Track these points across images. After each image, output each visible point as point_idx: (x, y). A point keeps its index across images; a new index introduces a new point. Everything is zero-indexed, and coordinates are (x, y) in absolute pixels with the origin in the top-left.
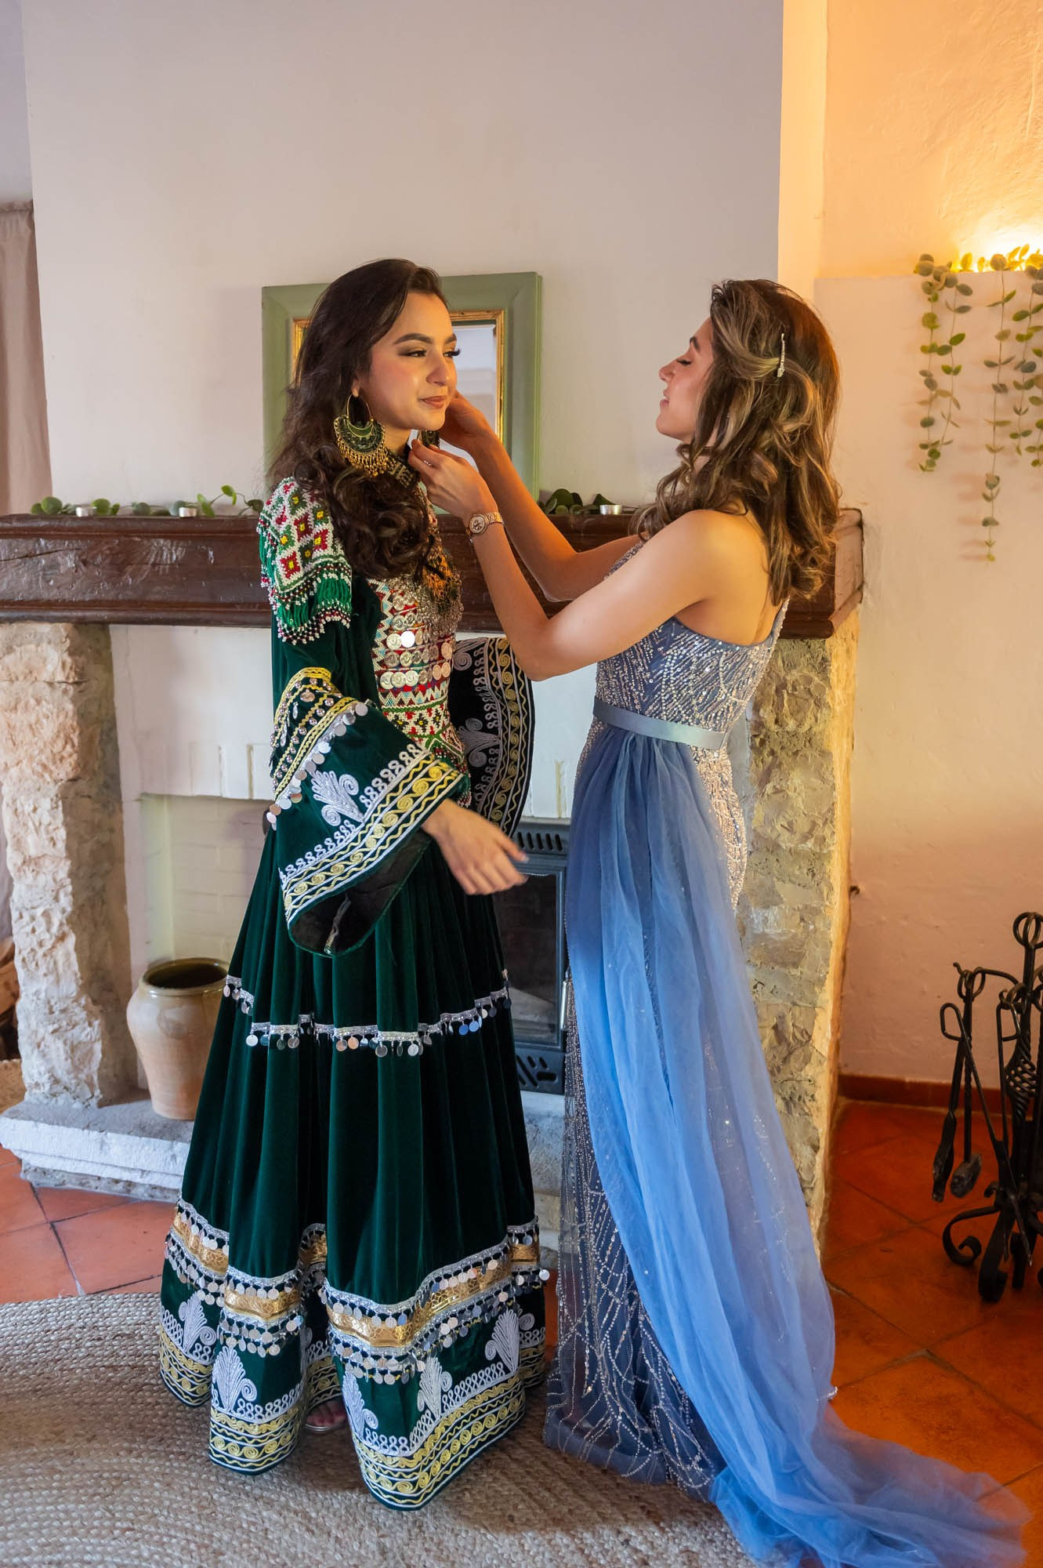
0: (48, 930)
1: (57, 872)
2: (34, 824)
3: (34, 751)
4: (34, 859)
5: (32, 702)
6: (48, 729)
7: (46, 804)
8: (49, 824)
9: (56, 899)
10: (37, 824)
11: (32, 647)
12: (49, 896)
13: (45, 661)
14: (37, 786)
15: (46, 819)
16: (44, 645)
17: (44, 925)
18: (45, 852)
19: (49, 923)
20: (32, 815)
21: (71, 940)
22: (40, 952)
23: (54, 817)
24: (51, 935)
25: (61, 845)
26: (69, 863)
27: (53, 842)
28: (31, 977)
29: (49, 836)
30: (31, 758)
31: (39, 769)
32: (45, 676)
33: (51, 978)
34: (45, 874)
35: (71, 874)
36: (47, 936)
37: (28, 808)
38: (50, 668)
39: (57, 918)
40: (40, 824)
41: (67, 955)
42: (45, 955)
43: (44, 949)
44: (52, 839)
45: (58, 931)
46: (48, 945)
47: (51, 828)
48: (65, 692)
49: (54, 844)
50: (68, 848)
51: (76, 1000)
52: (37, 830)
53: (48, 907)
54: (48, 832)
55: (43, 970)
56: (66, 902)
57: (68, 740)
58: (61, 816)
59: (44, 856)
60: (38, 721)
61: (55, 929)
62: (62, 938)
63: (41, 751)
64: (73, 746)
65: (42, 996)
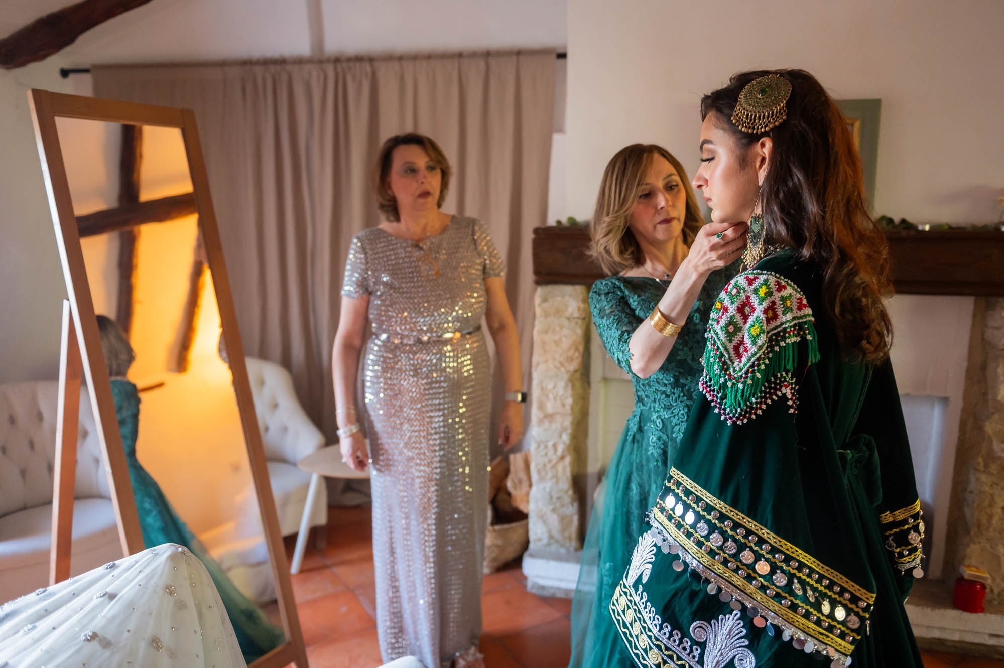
0: (555, 454)
1: (564, 421)
2: (553, 395)
3: (556, 355)
4: (551, 414)
5: (558, 329)
6: (566, 343)
7: (562, 384)
8: (563, 395)
9: (560, 436)
10: (555, 395)
11: (559, 299)
12: (557, 435)
13: (567, 306)
14: (557, 375)
15: (561, 392)
16: (567, 298)
17: (553, 450)
18: (558, 410)
19: (556, 450)
20: (553, 390)
21: (568, 460)
22: (549, 466)
23: (566, 392)
24: (556, 456)
25: (568, 407)
26: (571, 416)
27: (563, 405)
28: (542, 479)
30: (554, 359)
31: (558, 365)
32: (567, 314)
33: (554, 480)
34: (556, 423)
35: (572, 423)
36: (554, 457)
37: (550, 386)
38: (570, 310)
39: (561, 448)
40: (557, 395)
41: (564, 468)
42: (551, 467)
43: (551, 464)
44: (563, 403)
45: (561, 454)
46: (554, 462)
47: (564, 397)
48: (577, 323)
49: (564, 407)
50: (572, 409)
51: (567, 492)
52: (555, 399)
53: (556, 441)
54: (562, 400)
55: (549, 476)
56: (566, 438)
57: (577, 349)
58: (570, 391)
59: (557, 413)
60: (560, 339)
61: (559, 453)
62: (562, 458)
63: (561, 355)
64: (579, 352)
65: (548, 490)
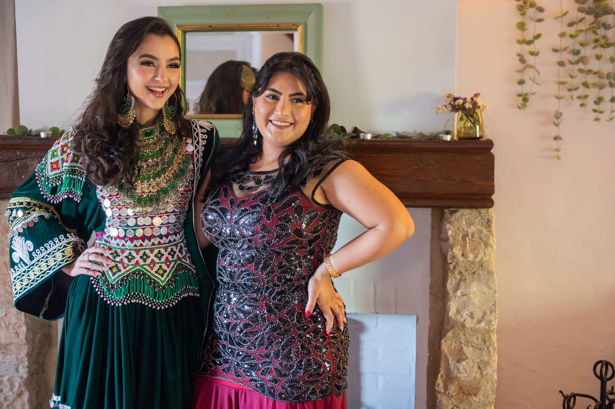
0: (11, 390)
1: (19, 353)
2: (5, 324)
3: (7, 279)
4: (4, 346)
8: (15, 324)
9: (17, 370)
10: (7, 324)
12: (12, 370)
14: (8, 300)
15: (14, 320)
17: (9, 387)
18: (12, 341)
19: (12, 386)
20: (4, 318)
21: (26, 396)
22: (5, 404)
23: (19, 319)
24: (13, 393)
25: (22, 337)
26: (27, 347)
29: (15, 331)
34: (11, 354)
35: (29, 355)
36: (11, 394)
37: (2, 314)
39: (17, 382)
40: (9, 323)
42: (8, 406)
43: (8, 402)
44: (17, 333)
45: (18, 390)
46: (11, 399)
47: (17, 326)
49: (18, 336)
50: (26, 338)
52: (7, 328)
53: (11, 375)
54: (14, 329)
56: (23, 372)
59: (11, 343)
61: (16, 389)
62: (20, 395)
